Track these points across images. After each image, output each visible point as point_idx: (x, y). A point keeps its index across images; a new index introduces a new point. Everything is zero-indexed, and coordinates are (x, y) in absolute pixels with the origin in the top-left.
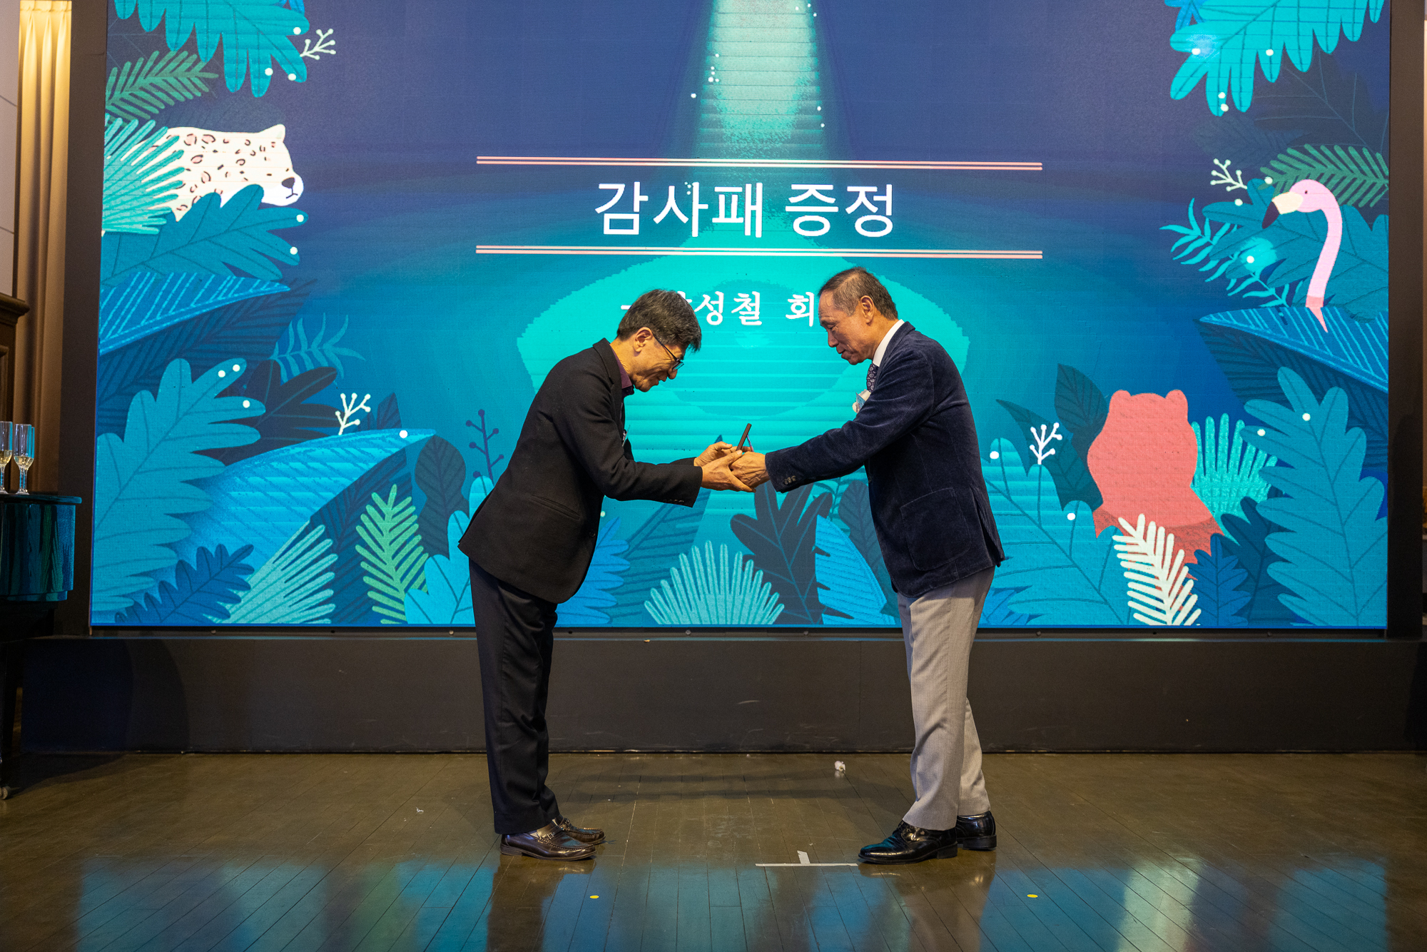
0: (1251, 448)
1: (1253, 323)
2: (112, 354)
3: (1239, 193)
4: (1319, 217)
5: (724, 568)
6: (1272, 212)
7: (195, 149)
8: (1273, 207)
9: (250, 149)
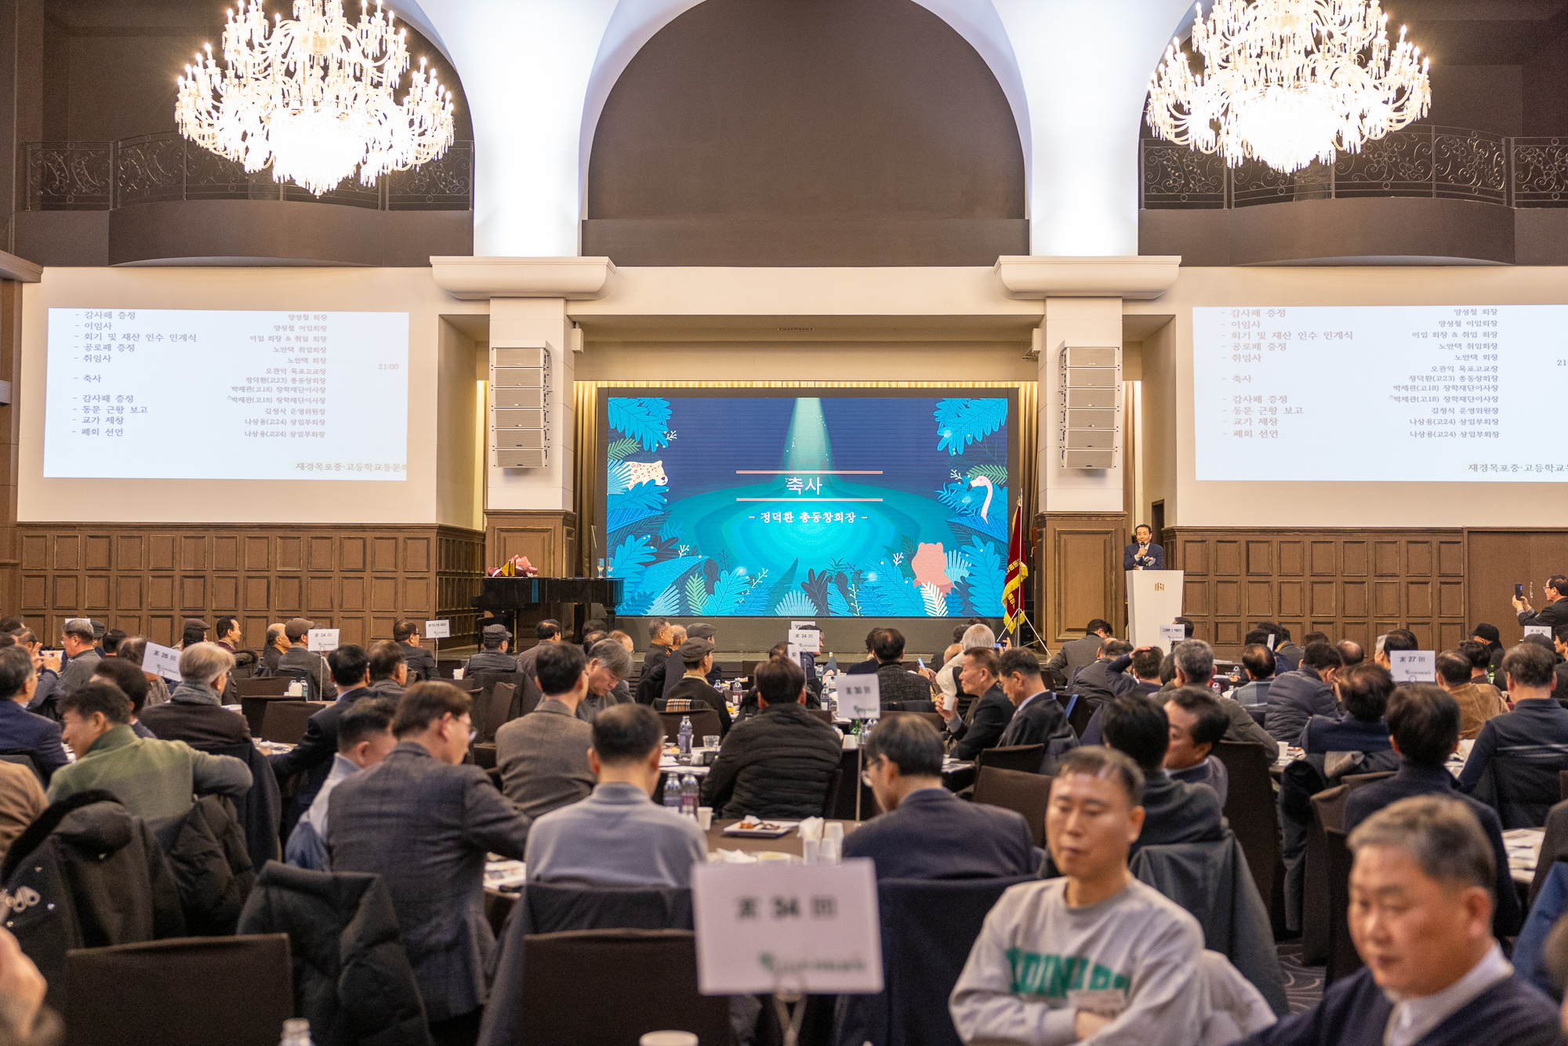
0: (963, 561)
1: (964, 521)
2: (610, 534)
3: (960, 480)
4: (985, 487)
5: (799, 599)
6: (970, 487)
7: (635, 469)
8: (970, 485)
9: (650, 470)
